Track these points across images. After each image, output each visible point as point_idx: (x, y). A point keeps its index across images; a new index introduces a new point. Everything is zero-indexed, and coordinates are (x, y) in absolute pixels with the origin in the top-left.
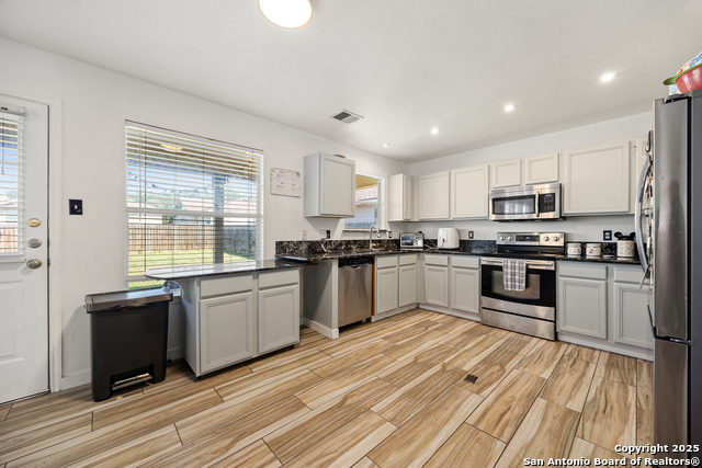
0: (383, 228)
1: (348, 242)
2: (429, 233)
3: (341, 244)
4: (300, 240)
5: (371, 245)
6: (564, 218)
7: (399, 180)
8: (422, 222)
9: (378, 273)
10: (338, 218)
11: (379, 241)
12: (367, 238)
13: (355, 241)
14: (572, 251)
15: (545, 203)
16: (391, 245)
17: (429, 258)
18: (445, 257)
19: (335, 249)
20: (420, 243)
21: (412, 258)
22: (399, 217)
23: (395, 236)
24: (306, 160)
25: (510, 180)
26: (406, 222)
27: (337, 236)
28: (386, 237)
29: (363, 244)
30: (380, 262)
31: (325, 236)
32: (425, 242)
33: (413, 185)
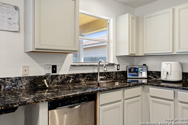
0: (112, 62)
1: (77, 76)
2: (153, 66)
3: (68, 77)
4: (21, 76)
5: (99, 77)
7: (125, 19)
8: (146, 56)
9: (100, 109)
10: (65, 53)
11: (108, 73)
12: (96, 71)
13: (84, 75)
16: (119, 76)
17: (153, 90)
18: (171, 91)
19: (63, 83)
20: (144, 74)
21: (137, 90)
22: (125, 52)
23: (123, 68)
26: (132, 57)
27: (64, 70)
28: (114, 69)
29: (92, 77)
30: (102, 98)
31: (50, 71)
32: (149, 73)
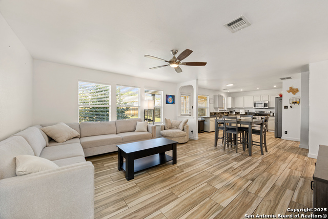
2: (237, 111)
6: (269, 108)
7: (230, 98)
8: (236, 108)
14: (271, 115)
15: (266, 105)
20: (234, 113)
22: (230, 107)
24: (214, 96)
25: (257, 100)
32: (236, 113)
33: (233, 99)
